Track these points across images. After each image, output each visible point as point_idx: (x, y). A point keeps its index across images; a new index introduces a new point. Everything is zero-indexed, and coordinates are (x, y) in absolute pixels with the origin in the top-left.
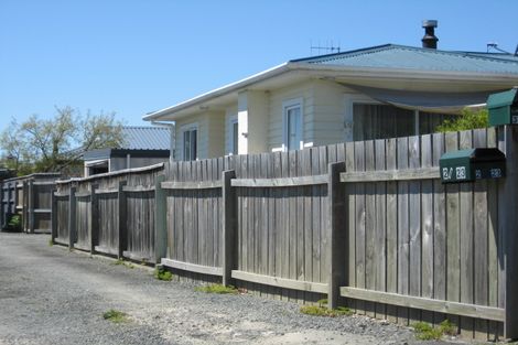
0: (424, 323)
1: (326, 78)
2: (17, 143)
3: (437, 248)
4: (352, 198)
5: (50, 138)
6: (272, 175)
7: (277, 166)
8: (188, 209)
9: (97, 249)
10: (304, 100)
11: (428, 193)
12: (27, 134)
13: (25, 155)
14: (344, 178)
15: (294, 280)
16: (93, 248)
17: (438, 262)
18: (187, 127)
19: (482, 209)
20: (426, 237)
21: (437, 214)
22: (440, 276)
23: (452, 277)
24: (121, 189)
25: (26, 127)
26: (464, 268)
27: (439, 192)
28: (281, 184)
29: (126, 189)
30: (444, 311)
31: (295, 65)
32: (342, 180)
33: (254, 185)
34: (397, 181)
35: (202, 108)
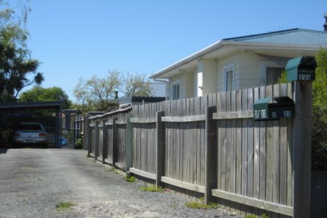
0: (253, 215)
1: (248, 50)
2: (84, 93)
3: (262, 164)
4: (219, 129)
5: (104, 90)
6: (182, 114)
7: (184, 108)
8: (143, 136)
9: (106, 161)
10: (235, 65)
11: (257, 127)
12: (90, 87)
13: (88, 101)
14: (215, 116)
15: (191, 184)
16: (104, 160)
17: (262, 175)
18: (175, 83)
19: (284, 138)
20: (256, 157)
21: (261, 142)
22: (263, 184)
23: (269, 185)
24: (114, 122)
25: (89, 83)
26: (275, 179)
27: (263, 127)
28: (185, 121)
29: (117, 122)
30: (263, 208)
31: (225, 42)
32: (214, 118)
33: (172, 121)
34: (242, 119)
35: (180, 70)
